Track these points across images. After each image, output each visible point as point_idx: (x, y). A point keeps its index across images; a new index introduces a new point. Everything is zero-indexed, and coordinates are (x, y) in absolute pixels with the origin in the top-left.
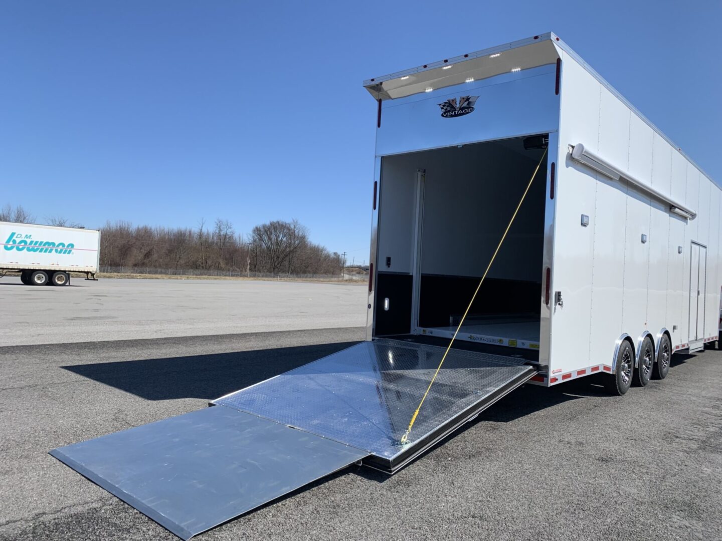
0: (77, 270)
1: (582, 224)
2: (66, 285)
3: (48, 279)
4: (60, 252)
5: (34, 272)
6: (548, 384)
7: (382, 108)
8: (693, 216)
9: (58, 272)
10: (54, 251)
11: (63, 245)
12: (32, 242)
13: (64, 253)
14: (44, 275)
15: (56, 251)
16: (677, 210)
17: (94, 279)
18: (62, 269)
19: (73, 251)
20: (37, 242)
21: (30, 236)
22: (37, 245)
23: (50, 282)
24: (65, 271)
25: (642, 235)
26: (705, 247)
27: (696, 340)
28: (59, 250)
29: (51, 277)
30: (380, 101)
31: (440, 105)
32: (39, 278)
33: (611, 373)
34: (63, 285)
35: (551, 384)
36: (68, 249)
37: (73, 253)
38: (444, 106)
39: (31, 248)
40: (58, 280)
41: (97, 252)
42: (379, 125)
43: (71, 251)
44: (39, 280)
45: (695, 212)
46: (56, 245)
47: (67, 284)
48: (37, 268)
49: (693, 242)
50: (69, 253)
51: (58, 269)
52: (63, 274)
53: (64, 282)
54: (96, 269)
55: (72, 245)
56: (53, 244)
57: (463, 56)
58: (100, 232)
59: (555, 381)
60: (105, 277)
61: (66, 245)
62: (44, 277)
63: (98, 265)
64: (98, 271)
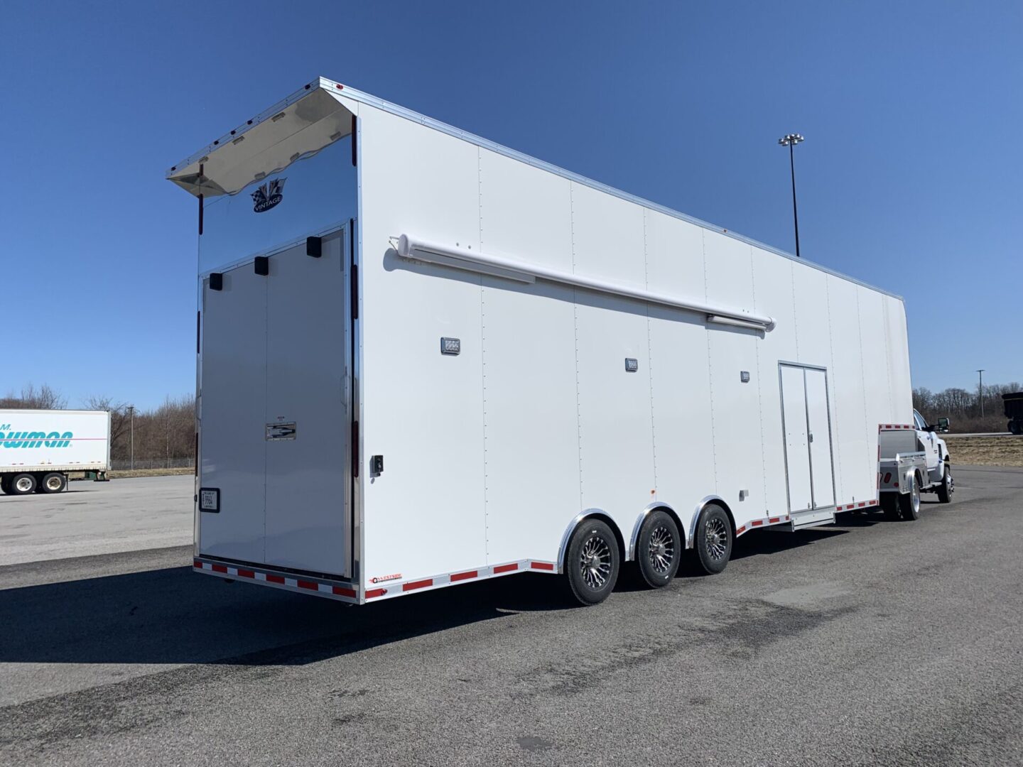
0: (77, 469)
1: (442, 352)
2: (63, 490)
3: (36, 485)
4: (53, 445)
5: (15, 476)
6: (359, 600)
7: (204, 206)
8: (770, 326)
9: (50, 474)
10: (43, 444)
11: (57, 435)
12: (11, 434)
13: (59, 446)
14: (30, 478)
15: (47, 444)
16: (717, 319)
17: (104, 480)
18: (57, 469)
19: (71, 442)
20: (18, 434)
21: (9, 425)
22: (19, 438)
23: (40, 489)
24: (61, 472)
25: (626, 359)
26: (824, 370)
27: (813, 509)
28: (51, 442)
29: (40, 481)
30: (201, 197)
31: (252, 195)
32: (23, 484)
33: (555, 571)
34: (58, 491)
35: (364, 601)
36: (62, 439)
37: (71, 445)
38: (256, 196)
39: (10, 442)
40: (52, 485)
41: (106, 441)
42: (201, 232)
43: (68, 442)
44: (23, 486)
45: (769, 320)
46: (47, 435)
47: (65, 489)
48: (20, 471)
49: (782, 364)
50: (66, 445)
51: (49, 470)
52: (58, 476)
53: (59, 487)
54: (105, 466)
55: (69, 434)
56: (42, 434)
57: (247, 124)
58: (110, 413)
59: (382, 595)
60: (121, 476)
61: (61, 435)
62: (31, 483)
63: (109, 460)
64: (110, 468)
